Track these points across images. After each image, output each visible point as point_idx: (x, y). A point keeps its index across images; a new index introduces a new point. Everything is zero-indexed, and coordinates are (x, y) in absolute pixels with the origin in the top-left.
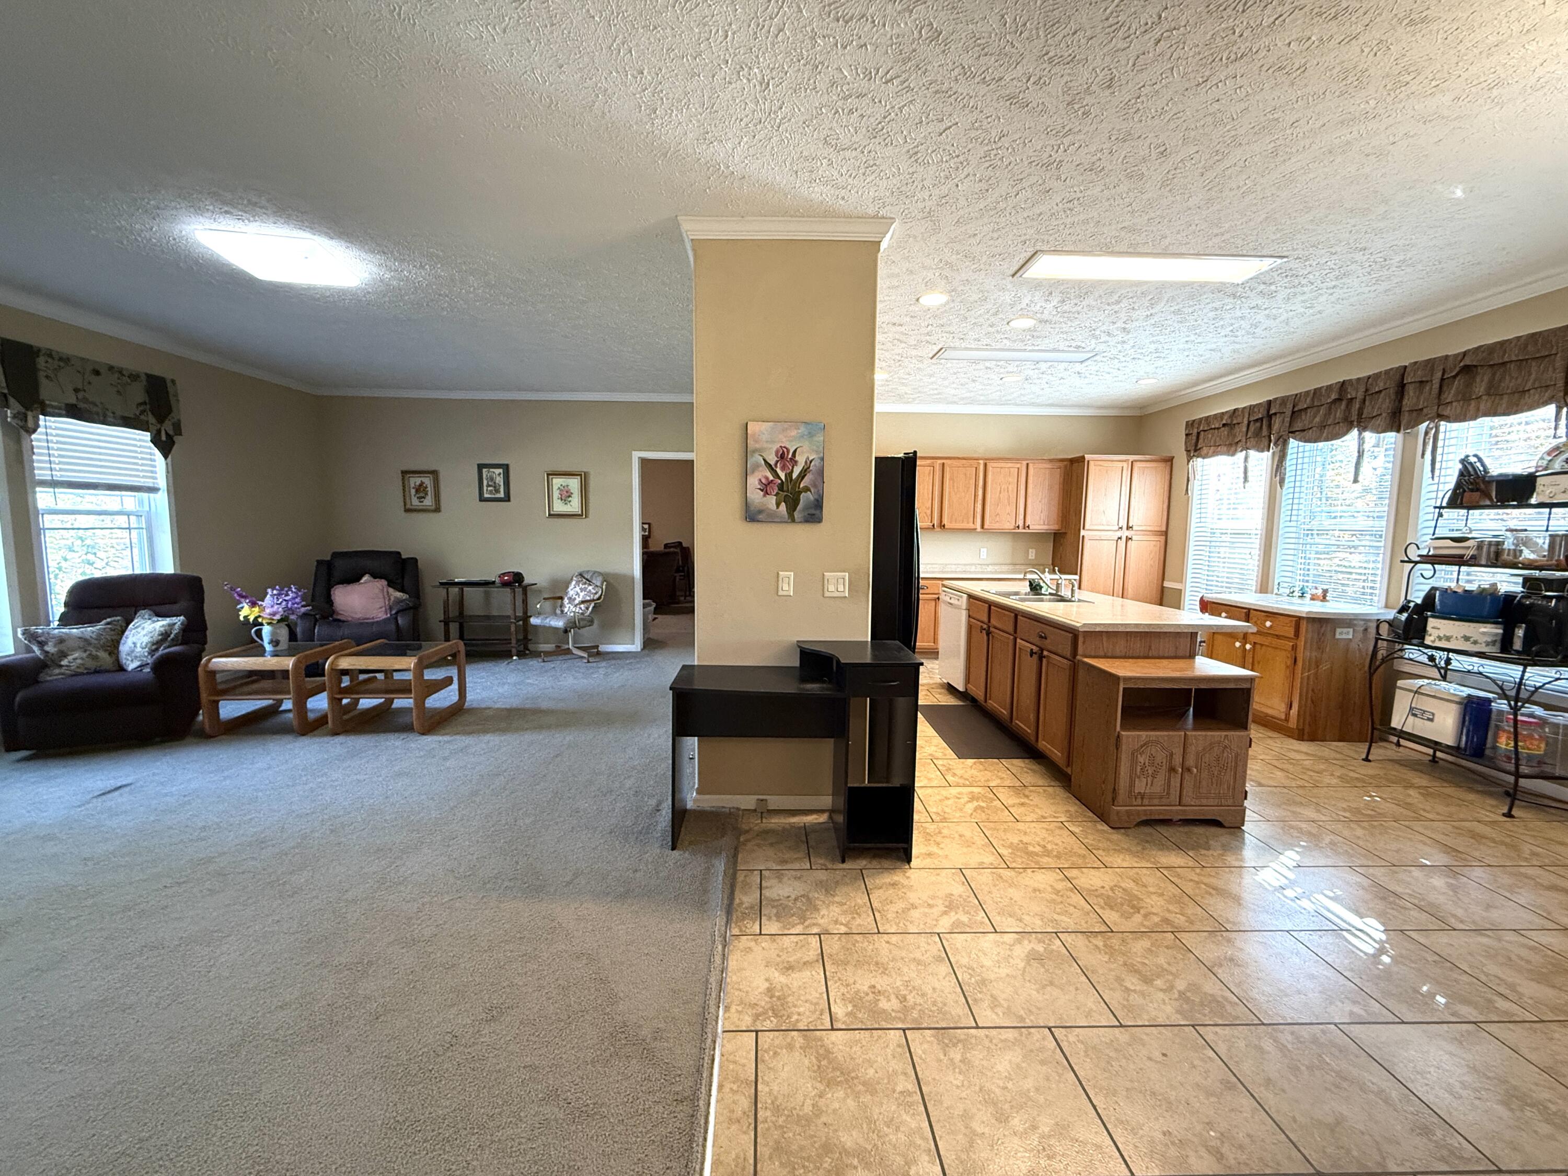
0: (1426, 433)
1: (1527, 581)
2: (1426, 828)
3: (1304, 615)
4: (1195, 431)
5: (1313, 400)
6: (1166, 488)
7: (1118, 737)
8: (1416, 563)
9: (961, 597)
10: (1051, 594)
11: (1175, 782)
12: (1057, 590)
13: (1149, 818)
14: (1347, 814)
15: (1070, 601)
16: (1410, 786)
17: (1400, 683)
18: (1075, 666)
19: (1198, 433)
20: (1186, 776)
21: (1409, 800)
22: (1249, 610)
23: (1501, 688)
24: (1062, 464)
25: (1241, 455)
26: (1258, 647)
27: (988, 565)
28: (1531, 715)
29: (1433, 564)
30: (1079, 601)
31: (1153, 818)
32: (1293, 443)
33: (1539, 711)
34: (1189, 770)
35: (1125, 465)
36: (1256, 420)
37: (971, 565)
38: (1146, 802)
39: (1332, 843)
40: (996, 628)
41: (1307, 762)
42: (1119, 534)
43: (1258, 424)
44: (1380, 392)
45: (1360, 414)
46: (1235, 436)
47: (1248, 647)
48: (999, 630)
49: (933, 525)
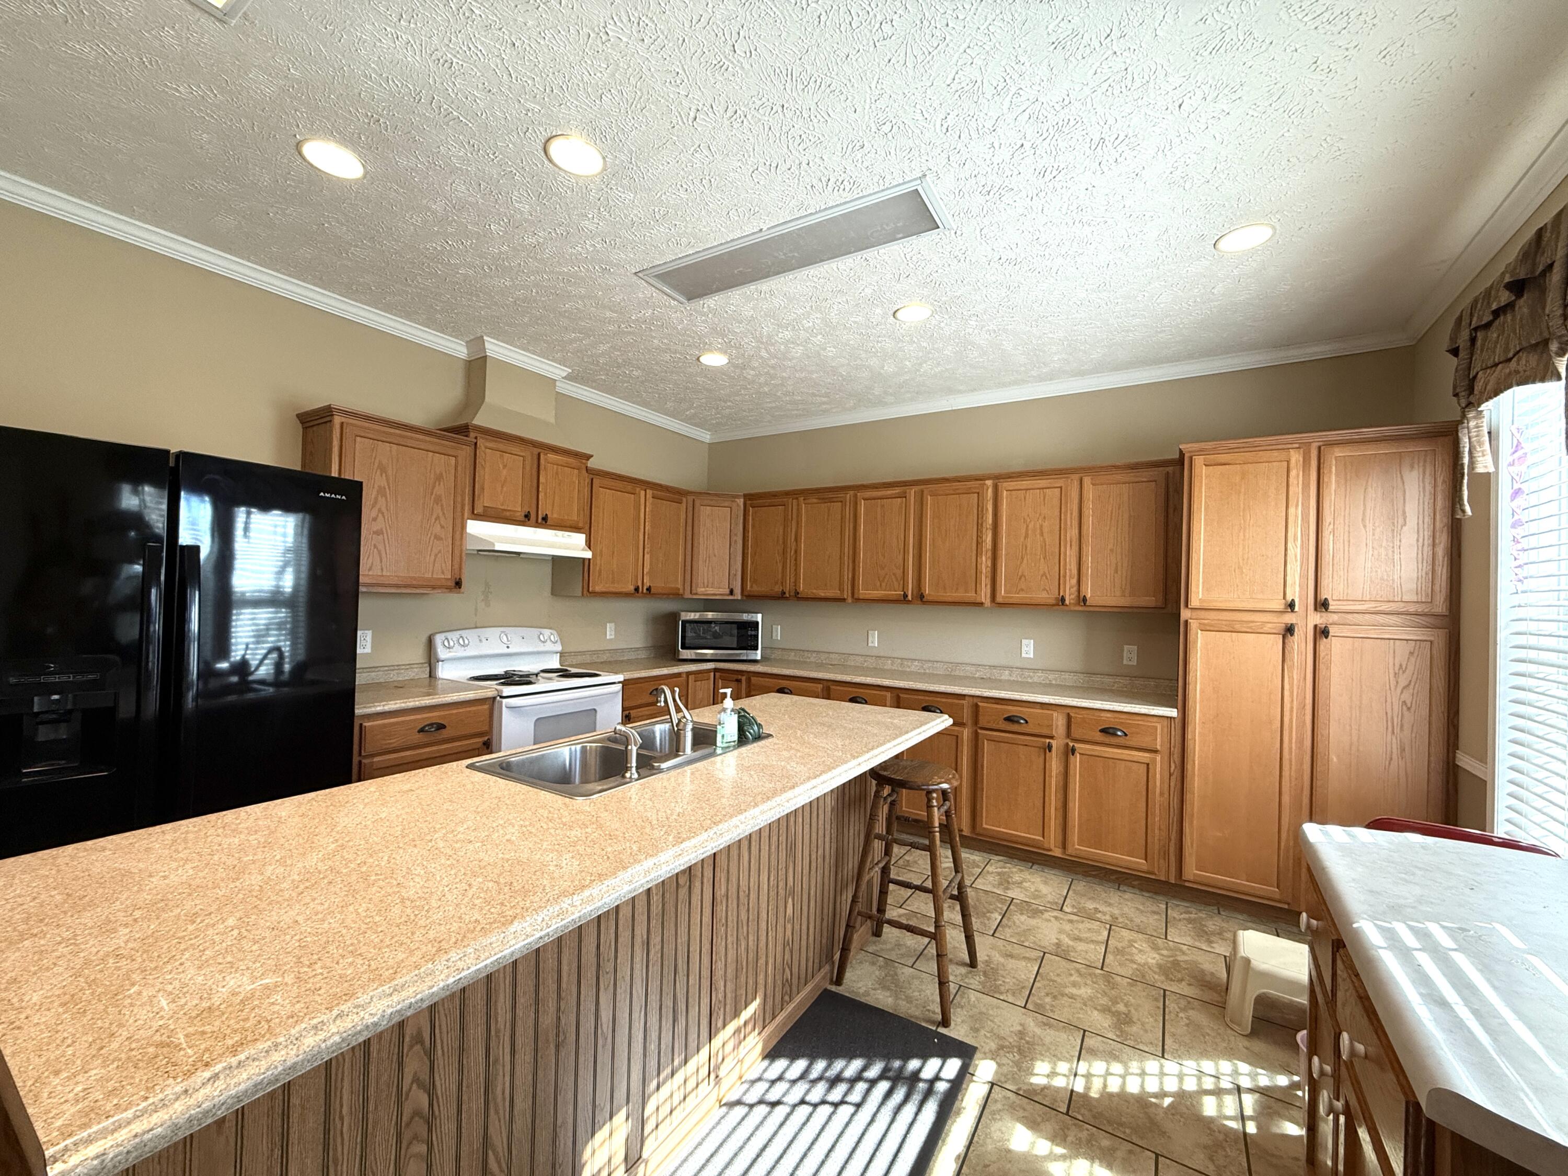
4: (1466, 335)
19: (1473, 339)
24: (1158, 472)
27: (1036, 671)
35: (1295, 456)
37: (1004, 668)
42: (1287, 619)
49: (905, 596)
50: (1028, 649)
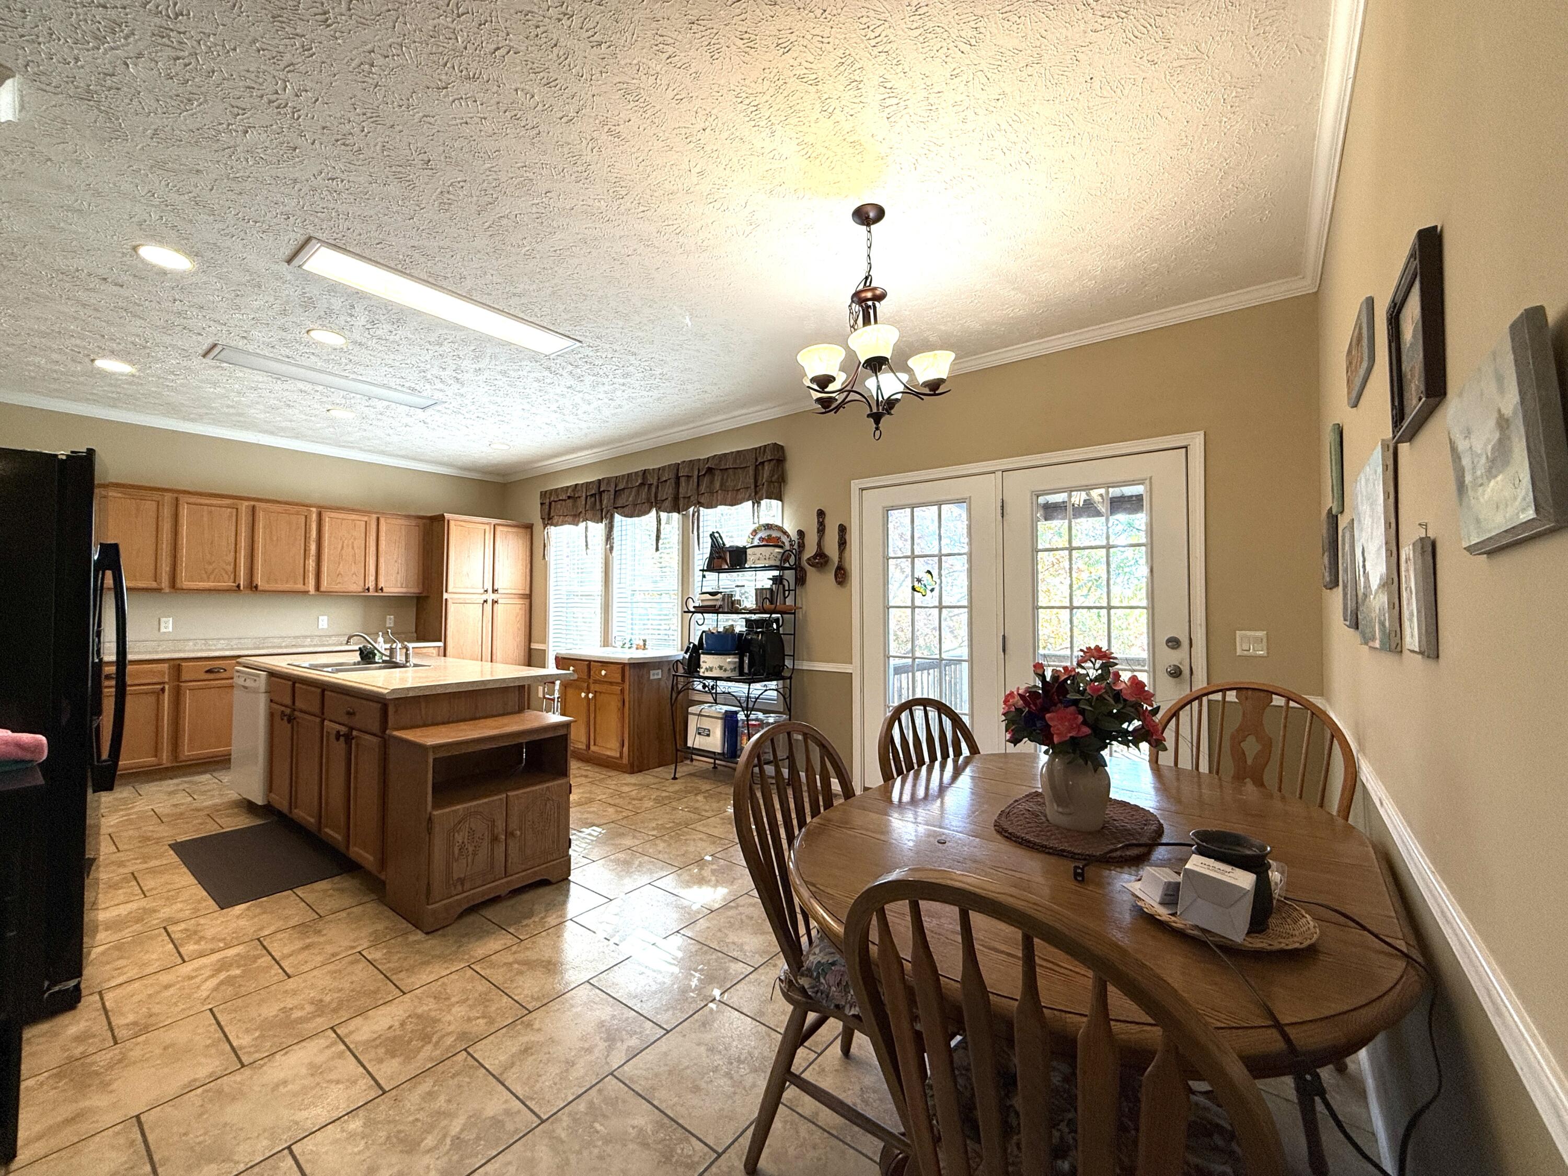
0: (693, 515)
1: (748, 621)
2: (704, 826)
3: (626, 662)
4: (548, 501)
5: (627, 482)
6: (528, 554)
7: (430, 819)
8: (694, 613)
9: (258, 676)
10: (384, 662)
11: (500, 850)
12: (391, 656)
13: (472, 903)
14: (654, 833)
15: (404, 666)
16: (698, 792)
17: (691, 709)
18: (385, 743)
19: (550, 503)
20: (511, 843)
21: (697, 805)
22: (590, 661)
23: (739, 701)
24: (421, 522)
25: (582, 525)
26: (598, 694)
27: (330, 636)
28: (757, 720)
29: (702, 613)
30: (415, 665)
31: (476, 902)
32: (617, 517)
33: (760, 715)
34: (512, 834)
35: (487, 527)
36: (592, 495)
37: (306, 637)
38: (467, 886)
39: (640, 865)
40: (301, 711)
41: (634, 793)
42: (485, 597)
43: (593, 499)
44: (666, 481)
45: (656, 497)
46: (577, 508)
47: (591, 696)
48: (305, 712)
49: (238, 586)
50: (324, 622)
